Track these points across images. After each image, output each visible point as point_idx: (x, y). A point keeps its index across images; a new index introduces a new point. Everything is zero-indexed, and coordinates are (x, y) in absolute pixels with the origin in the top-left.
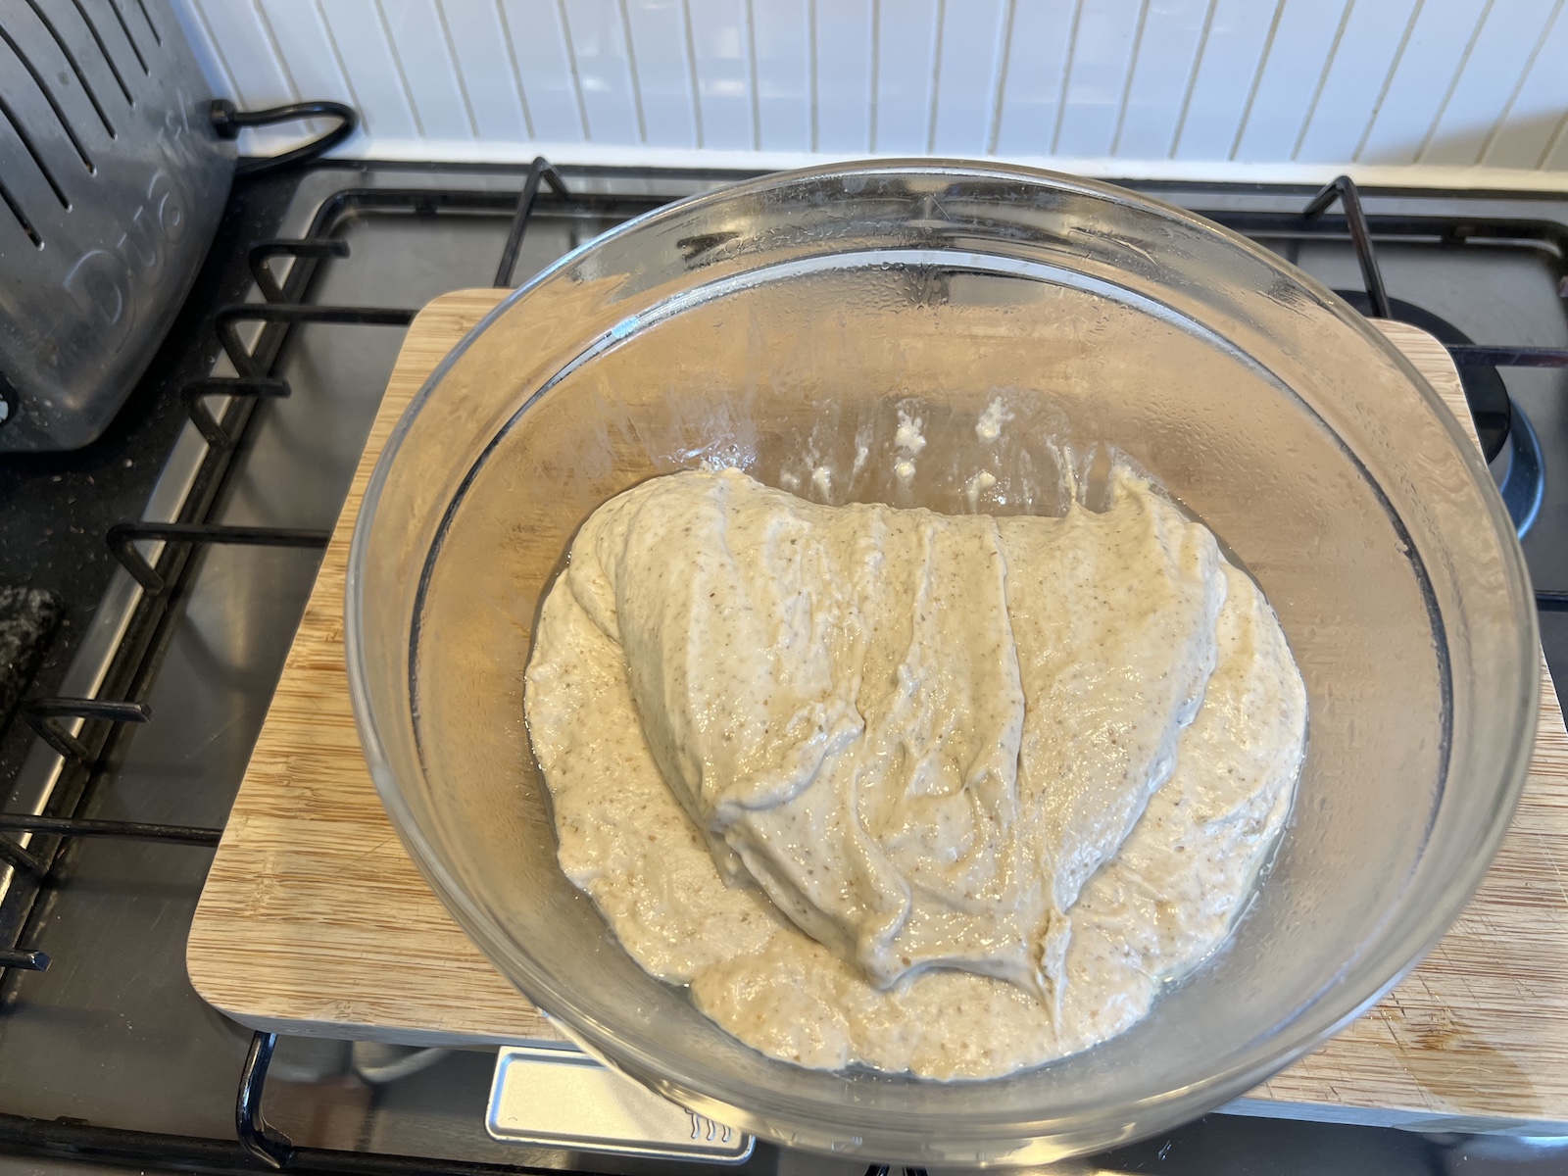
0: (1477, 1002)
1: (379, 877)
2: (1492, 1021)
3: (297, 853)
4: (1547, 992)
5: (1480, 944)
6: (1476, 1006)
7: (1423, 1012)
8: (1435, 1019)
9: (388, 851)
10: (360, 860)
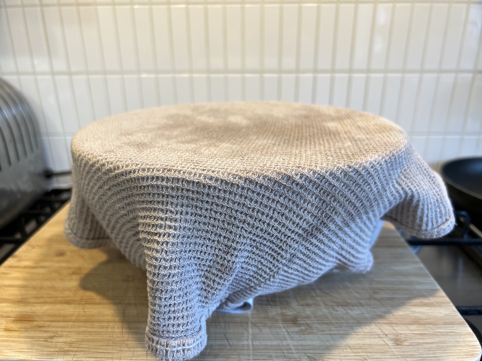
0: (412, 332)
5: (409, 316)
7: (394, 335)
8: (398, 337)
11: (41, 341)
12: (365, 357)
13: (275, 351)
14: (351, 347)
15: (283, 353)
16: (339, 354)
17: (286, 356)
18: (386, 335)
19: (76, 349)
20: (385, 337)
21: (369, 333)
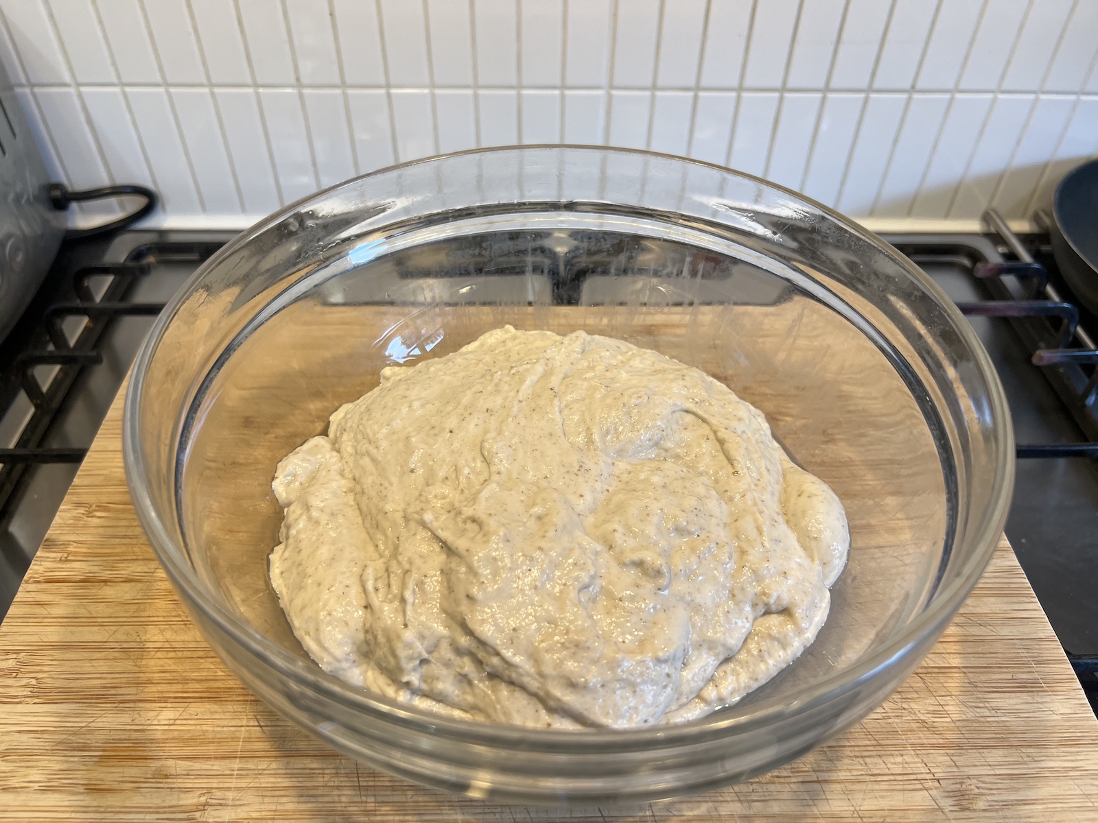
0: (993, 770)
1: (91, 747)
2: (1007, 783)
3: (19, 732)
4: (1043, 756)
5: (987, 725)
6: (993, 772)
7: (954, 781)
8: (964, 786)
9: (100, 725)
10: (75, 734)
18: (938, 780)
20: (936, 788)
21: (900, 778)
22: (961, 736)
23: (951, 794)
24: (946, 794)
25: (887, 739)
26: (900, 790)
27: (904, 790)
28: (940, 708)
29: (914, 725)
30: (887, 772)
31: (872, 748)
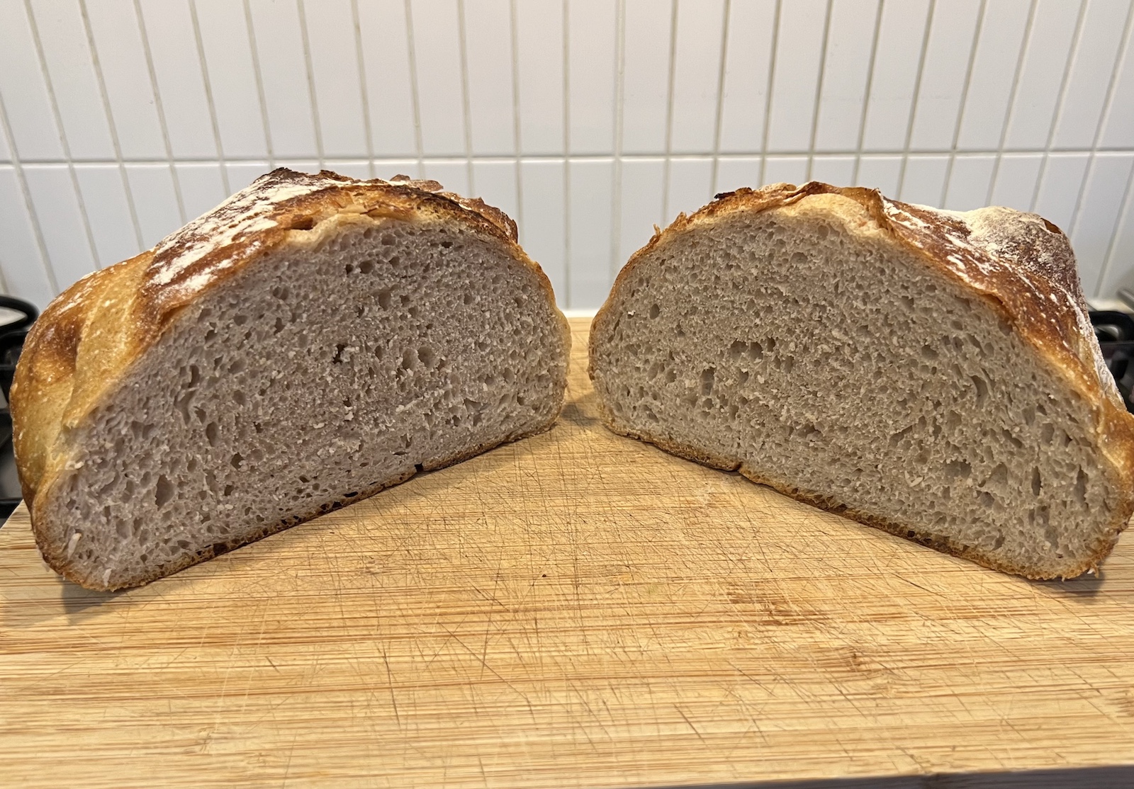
11: (176, 754)
12: (1057, 750)
13: (822, 748)
14: (1016, 728)
15: (846, 751)
16: (989, 747)
17: (854, 759)
18: (1097, 690)
19: (281, 771)
20: (1096, 697)
21: (1052, 689)
22: (1116, 650)
23: (1116, 701)
24: (1109, 702)
25: (1029, 655)
26: (1053, 699)
27: (1058, 699)
28: (1086, 627)
29: (1059, 643)
30: (1035, 684)
31: (1014, 664)
